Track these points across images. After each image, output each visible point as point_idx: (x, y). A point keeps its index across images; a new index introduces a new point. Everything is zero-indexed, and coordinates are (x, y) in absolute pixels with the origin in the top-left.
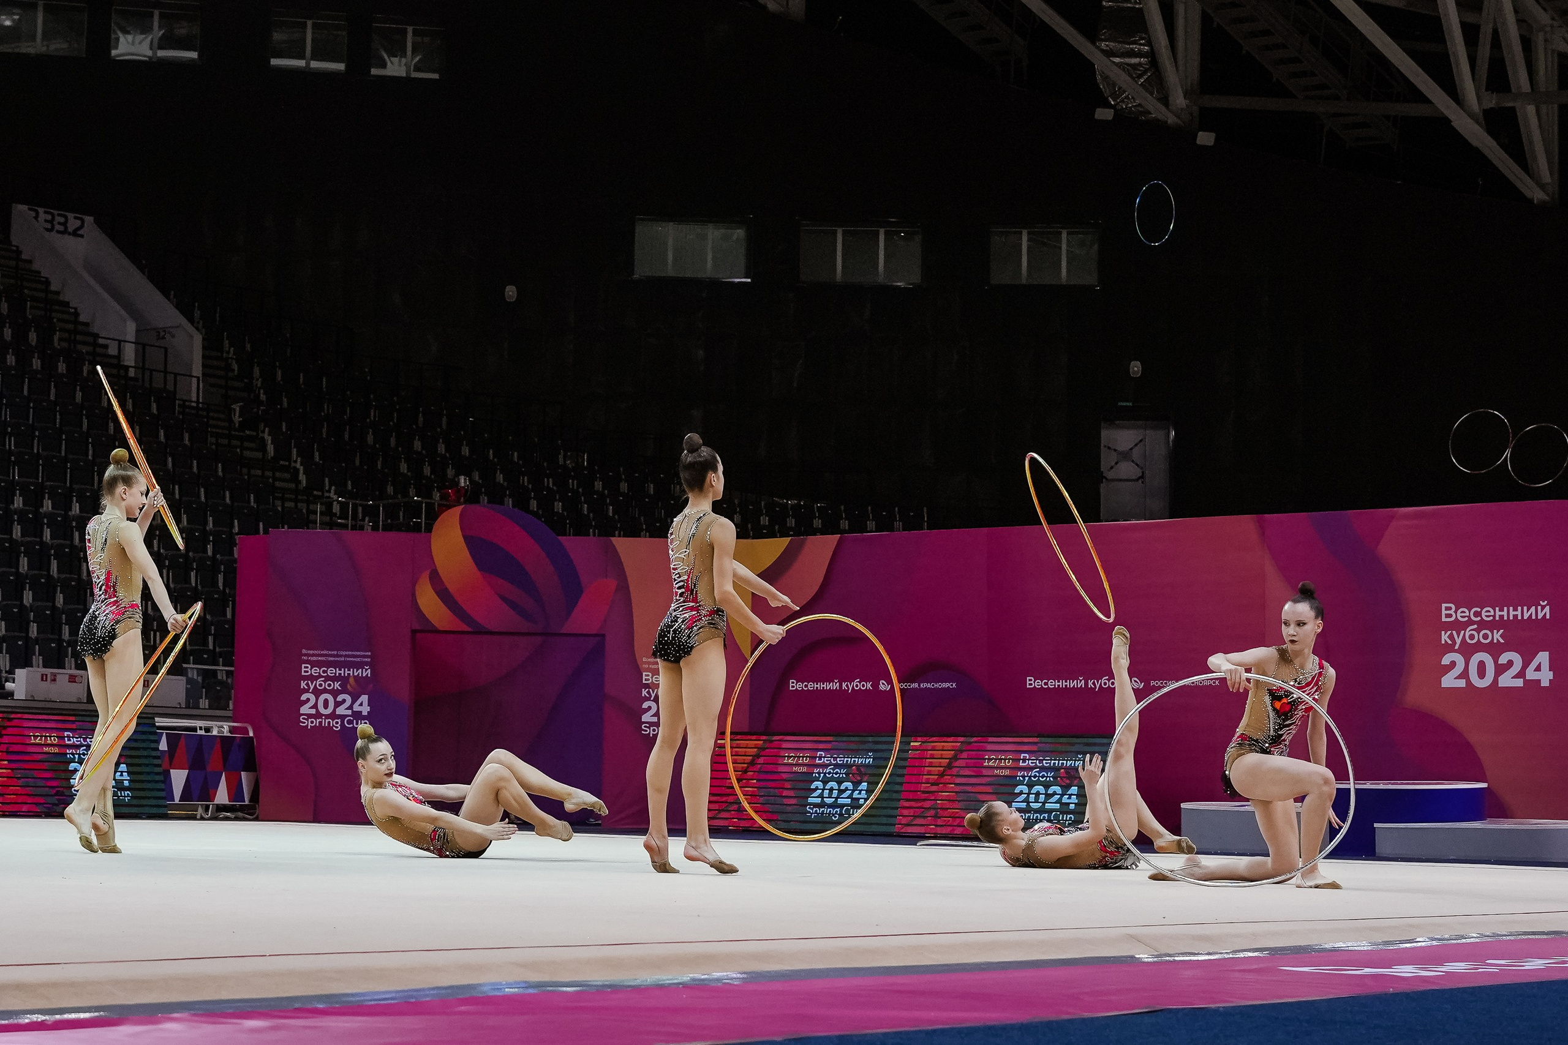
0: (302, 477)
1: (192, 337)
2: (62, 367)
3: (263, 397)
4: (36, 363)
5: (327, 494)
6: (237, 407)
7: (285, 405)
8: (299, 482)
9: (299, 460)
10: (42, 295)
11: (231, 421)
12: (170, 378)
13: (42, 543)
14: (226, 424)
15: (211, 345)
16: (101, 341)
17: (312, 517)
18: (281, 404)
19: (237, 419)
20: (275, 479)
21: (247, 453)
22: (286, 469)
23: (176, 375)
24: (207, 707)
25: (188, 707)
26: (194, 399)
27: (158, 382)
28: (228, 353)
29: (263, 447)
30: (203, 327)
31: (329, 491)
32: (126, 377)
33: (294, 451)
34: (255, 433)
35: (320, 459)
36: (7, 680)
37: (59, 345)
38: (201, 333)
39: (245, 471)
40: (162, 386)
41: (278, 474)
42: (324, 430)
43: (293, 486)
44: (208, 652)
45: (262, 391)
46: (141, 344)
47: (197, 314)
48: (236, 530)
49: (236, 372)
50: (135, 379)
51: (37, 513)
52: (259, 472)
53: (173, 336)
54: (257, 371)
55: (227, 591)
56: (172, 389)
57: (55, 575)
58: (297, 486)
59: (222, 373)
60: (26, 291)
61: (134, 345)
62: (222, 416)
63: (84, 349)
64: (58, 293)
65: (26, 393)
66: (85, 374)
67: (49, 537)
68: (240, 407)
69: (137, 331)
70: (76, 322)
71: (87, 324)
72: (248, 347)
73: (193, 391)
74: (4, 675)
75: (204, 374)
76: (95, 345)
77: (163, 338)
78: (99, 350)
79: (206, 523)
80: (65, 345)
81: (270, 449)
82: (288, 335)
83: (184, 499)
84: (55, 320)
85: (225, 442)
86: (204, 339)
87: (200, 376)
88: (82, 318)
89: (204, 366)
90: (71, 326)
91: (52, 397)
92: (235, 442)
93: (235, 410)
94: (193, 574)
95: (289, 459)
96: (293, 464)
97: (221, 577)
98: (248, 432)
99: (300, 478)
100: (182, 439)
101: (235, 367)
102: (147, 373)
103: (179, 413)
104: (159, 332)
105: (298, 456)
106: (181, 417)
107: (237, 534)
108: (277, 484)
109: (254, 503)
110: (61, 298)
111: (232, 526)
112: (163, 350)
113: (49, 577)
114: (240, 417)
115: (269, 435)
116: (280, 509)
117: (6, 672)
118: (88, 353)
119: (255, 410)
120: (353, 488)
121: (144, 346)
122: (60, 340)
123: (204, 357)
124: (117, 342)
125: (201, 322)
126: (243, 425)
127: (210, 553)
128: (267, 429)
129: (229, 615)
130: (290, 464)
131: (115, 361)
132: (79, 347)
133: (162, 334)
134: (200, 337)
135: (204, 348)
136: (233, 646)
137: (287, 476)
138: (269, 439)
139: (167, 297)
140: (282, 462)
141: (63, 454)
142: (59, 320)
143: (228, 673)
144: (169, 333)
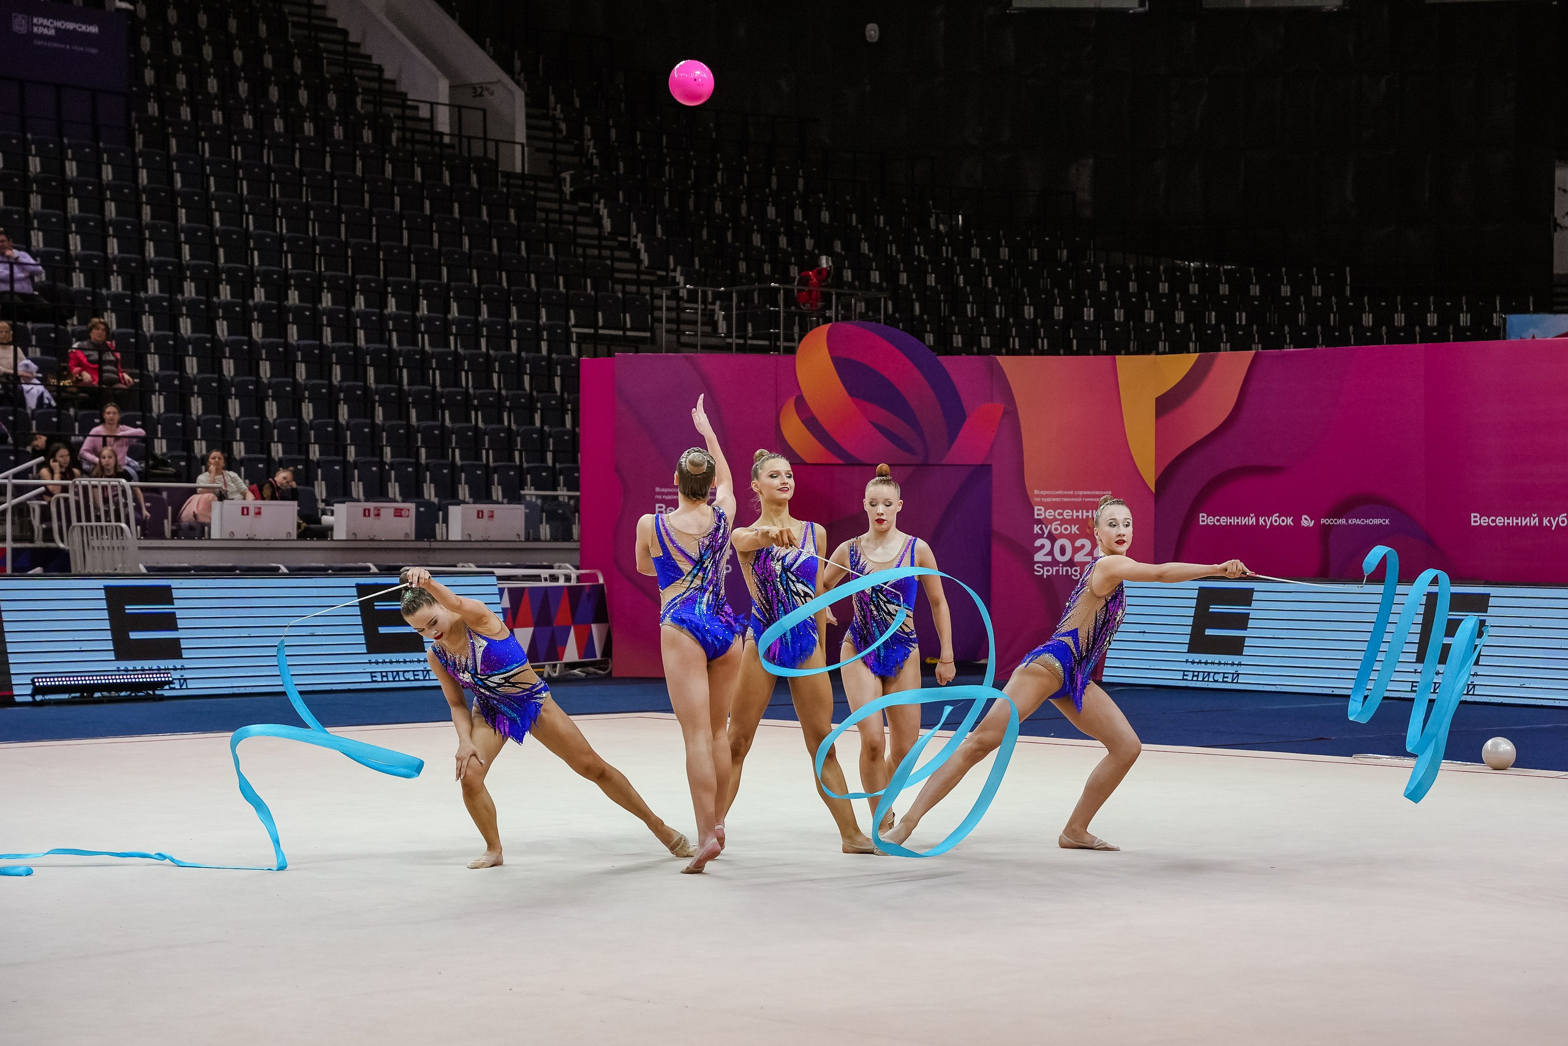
0: (644, 256)
1: (512, 93)
2: (367, 135)
3: (596, 162)
4: (338, 132)
5: (672, 274)
6: (567, 176)
7: (622, 171)
8: (640, 262)
9: (640, 235)
10: (341, 48)
11: (561, 192)
12: (491, 146)
13: (356, 348)
14: (555, 196)
15: (535, 103)
16: (409, 103)
17: (657, 302)
18: (617, 169)
19: (568, 189)
20: (613, 259)
21: (582, 230)
22: (624, 246)
23: (497, 142)
24: (548, 537)
25: (527, 540)
26: (518, 169)
27: (477, 149)
28: (555, 109)
29: (598, 222)
30: (525, 80)
31: (675, 270)
32: (441, 144)
33: (634, 226)
34: (588, 205)
35: (663, 234)
36: (324, 513)
37: (362, 109)
38: (522, 88)
39: (580, 251)
40: (481, 155)
41: (617, 254)
42: (666, 199)
43: (634, 266)
44: (547, 469)
45: (595, 156)
46: (456, 106)
47: (518, 64)
48: (573, 321)
49: (565, 133)
50: (451, 146)
51: (348, 313)
52: (596, 252)
53: (492, 94)
54: (588, 130)
55: (566, 396)
56: (492, 156)
57: (373, 386)
58: (638, 267)
59: (549, 135)
60: (321, 45)
61: (448, 107)
62: (552, 186)
63: (392, 112)
64: (358, 45)
65: (328, 169)
66: (394, 144)
67: (363, 342)
68: (572, 176)
69: (450, 87)
70: (381, 80)
71: (393, 82)
72: (577, 102)
73: (517, 160)
74: (321, 505)
75: (528, 137)
76: (404, 106)
77: (481, 95)
78: (409, 112)
79: (538, 317)
80: (370, 108)
81: (607, 223)
82: (621, 86)
83: (513, 288)
84: (357, 79)
85: (556, 217)
86: (527, 95)
87: (524, 141)
88: (388, 75)
89: (529, 127)
90: (375, 85)
91: (359, 173)
92: (566, 217)
93: (565, 179)
94: (527, 379)
95: (628, 234)
96: (633, 240)
97: (557, 381)
98: (581, 204)
99: (642, 257)
100: (508, 217)
101: (563, 126)
102: (465, 141)
103: (503, 185)
104: (475, 88)
105: (638, 231)
106: (505, 190)
107: (574, 326)
108: (617, 265)
109: (592, 289)
110: (362, 51)
111: (568, 319)
112: (480, 113)
113: (366, 388)
114: (571, 187)
115: (605, 207)
116: (620, 295)
117: (323, 501)
118: (396, 117)
119: (588, 178)
120: (701, 266)
121: (460, 107)
122: (364, 102)
123: (528, 116)
124: (428, 106)
125: (522, 75)
126: (575, 197)
127: (544, 352)
128: (602, 201)
129: (568, 425)
130: (629, 239)
131: (425, 126)
132: (386, 110)
133: (479, 90)
134: (523, 94)
135: (527, 105)
136: (575, 461)
137: (627, 255)
138: (604, 212)
139: (482, 46)
140: (620, 239)
141: (374, 241)
142: (362, 78)
143: (570, 498)
144: (488, 89)
